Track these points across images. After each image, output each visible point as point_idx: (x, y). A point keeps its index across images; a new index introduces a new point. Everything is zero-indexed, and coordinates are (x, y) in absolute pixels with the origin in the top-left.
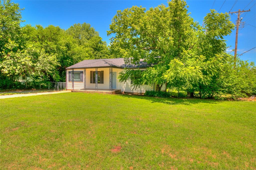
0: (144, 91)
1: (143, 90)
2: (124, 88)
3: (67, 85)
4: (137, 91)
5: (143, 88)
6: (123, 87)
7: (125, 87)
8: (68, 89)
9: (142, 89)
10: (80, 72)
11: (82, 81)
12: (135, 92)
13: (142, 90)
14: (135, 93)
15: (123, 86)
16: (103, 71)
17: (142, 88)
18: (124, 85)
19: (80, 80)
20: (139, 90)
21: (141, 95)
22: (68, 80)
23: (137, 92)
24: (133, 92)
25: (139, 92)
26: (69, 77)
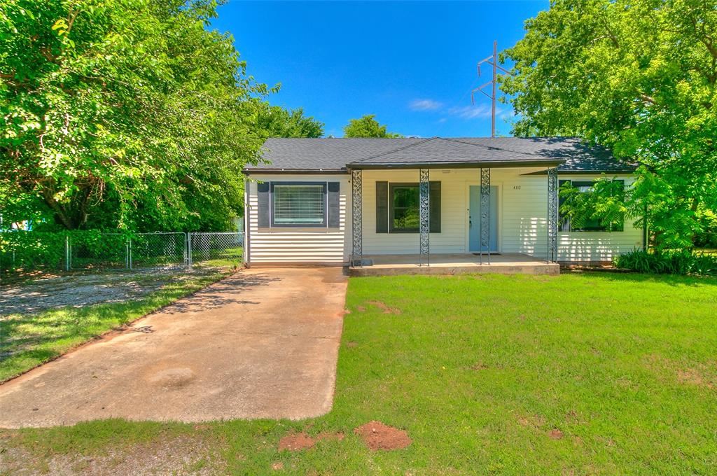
0: (606, 253)
1: (602, 251)
2: (529, 248)
3: (252, 246)
4: (580, 255)
5: (602, 245)
6: (525, 243)
7: (533, 243)
8: (253, 260)
9: (599, 247)
10: (324, 184)
11: (334, 224)
12: (573, 260)
13: (600, 253)
14: (574, 263)
15: (526, 239)
16: (440, 182)
17: (600, 243)
18: (529, 237)
19: (322, 220)
20: (588, 251)
21: (598, 270)
22: (254, 219)
23: (580, 260)
24: (567, 259)
25: (589, 260)
26: (263, 207)
